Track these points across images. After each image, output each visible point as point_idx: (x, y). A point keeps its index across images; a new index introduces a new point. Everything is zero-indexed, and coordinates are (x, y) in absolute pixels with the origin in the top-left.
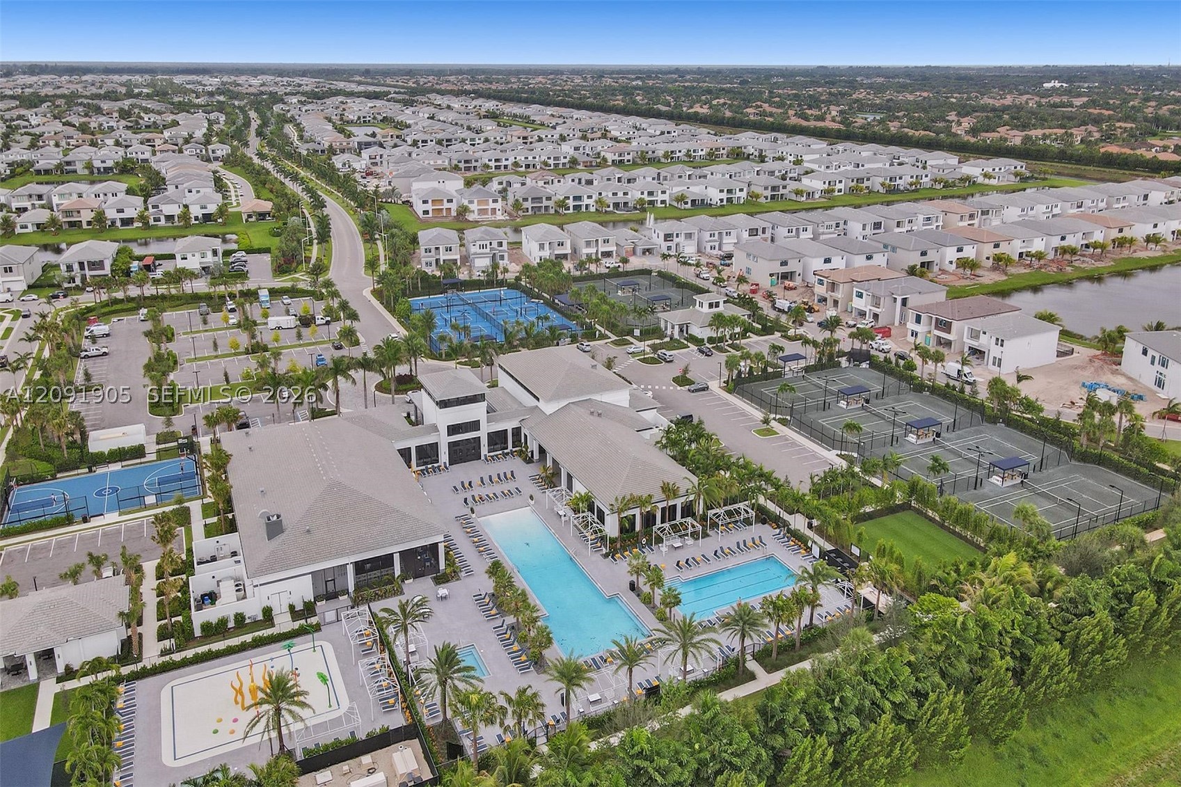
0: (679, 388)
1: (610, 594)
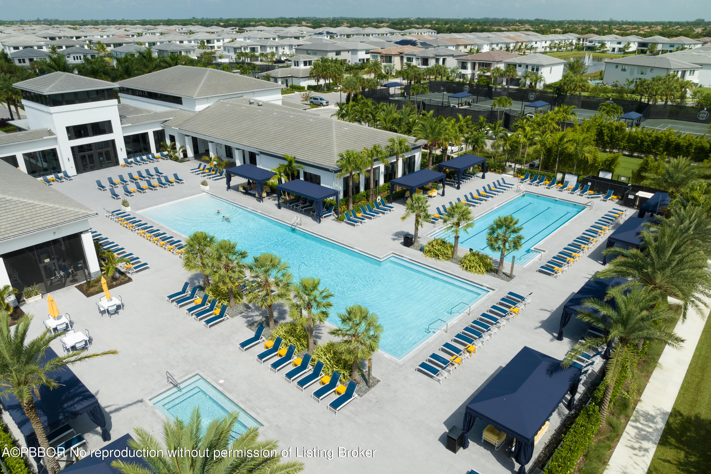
1: (381, 254)
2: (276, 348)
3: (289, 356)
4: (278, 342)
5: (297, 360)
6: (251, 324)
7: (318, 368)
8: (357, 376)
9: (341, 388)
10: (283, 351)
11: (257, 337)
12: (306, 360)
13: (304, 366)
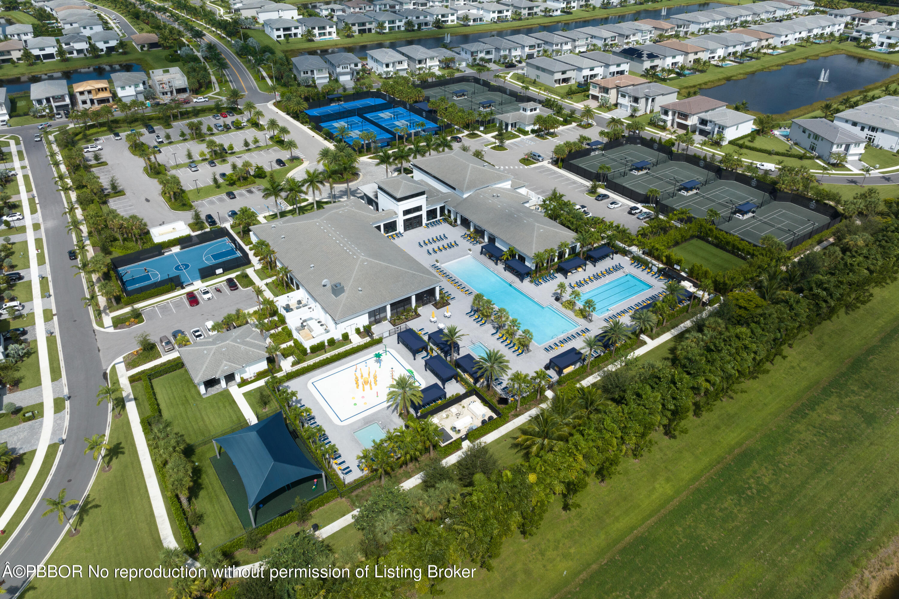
0: (526, 167)
1: (545, 304)
2: (502, 337)
3: (506, 340)
4: (503, 335)
5: (508, 341)
6: (494, 327)
7: (514, 345)
8: (525, 348)
9: (520, 351)
10: (504, 338)
11: (496, 333)
12: (511, 342)
13: (510, 344)
